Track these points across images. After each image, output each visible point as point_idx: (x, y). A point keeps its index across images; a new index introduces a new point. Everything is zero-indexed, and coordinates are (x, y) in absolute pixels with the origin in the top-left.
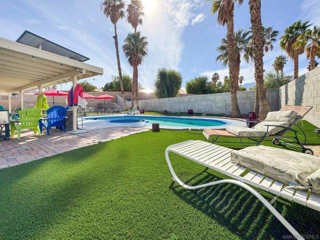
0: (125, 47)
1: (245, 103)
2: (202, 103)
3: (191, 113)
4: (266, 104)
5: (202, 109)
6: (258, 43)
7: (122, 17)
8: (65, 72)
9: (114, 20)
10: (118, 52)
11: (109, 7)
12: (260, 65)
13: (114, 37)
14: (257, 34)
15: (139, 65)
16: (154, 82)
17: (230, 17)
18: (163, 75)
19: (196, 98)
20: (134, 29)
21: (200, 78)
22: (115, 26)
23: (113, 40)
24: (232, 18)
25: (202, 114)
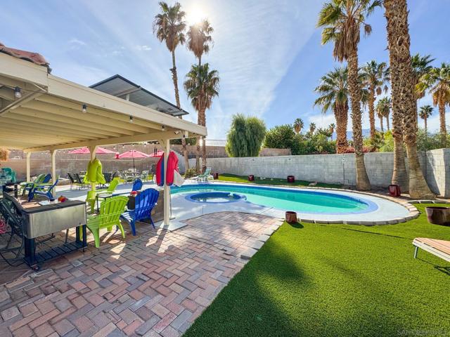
0: (188, 85)
1: (375, 170)
2: (306, 166)
3: (291, 181)
4: (421, 177)
5: (307, 175)
6: (409, 91)
7: (182, 43)
8: (147, 132)
9: (171, 47)
10: (177, 91)
11: (166, 28)
12: (412, 121)
13: (171, 70)
14: (408, 78)
15: (207, 109)
16: (228, 134)
17: (354, 51)
18: (239, 124)
19: (297, 160)
20: (198, 59)
21: (282, 127)
22: (173, 55)
23: (171, 74)
24: (356, 53)
25: (310, 183)
